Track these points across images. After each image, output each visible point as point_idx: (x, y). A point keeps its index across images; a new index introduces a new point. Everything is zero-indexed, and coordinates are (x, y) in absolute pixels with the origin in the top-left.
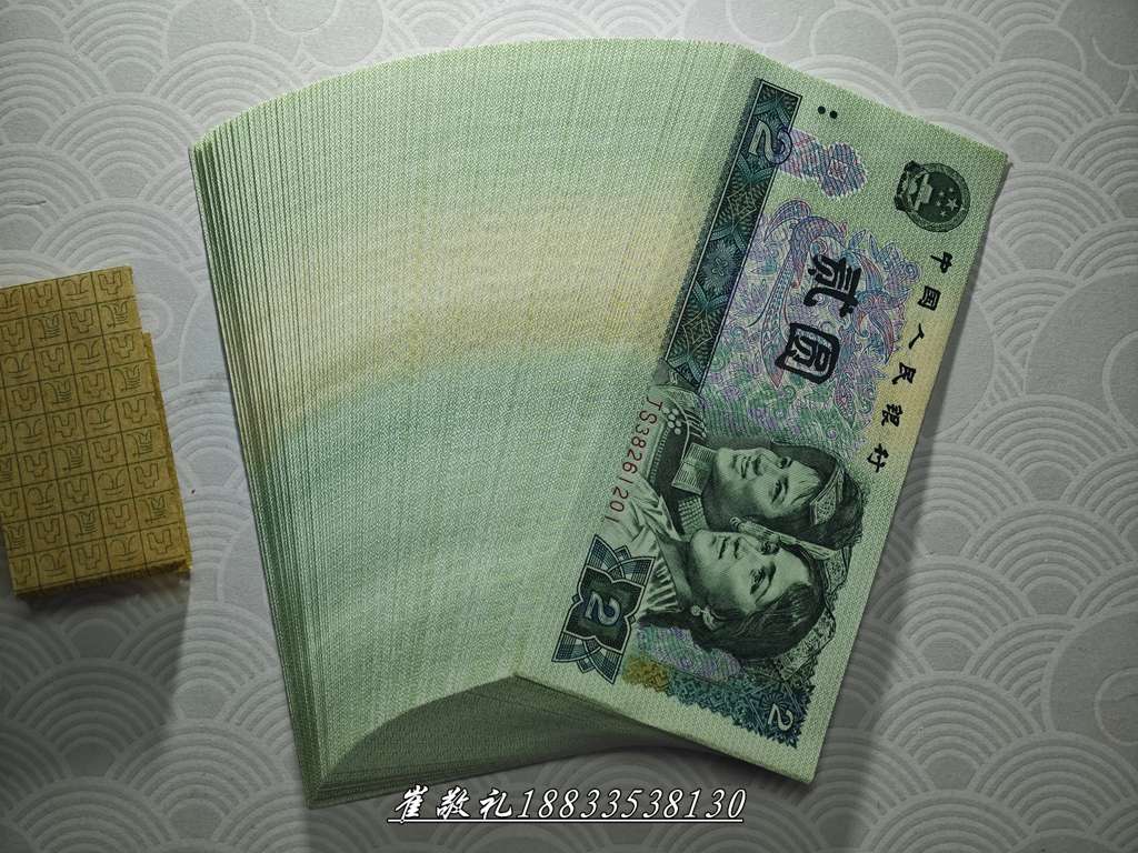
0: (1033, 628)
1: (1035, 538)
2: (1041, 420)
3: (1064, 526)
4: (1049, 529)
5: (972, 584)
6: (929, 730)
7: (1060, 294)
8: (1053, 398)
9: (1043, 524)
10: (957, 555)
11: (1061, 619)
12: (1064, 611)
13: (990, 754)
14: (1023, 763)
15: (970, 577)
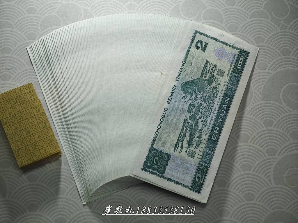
0: (268, 159)
1: (266, 137)
2: (265, 107)
3: (274, 133)
4: (270, 134)
5: (252, 149)
6: (243, 186)
7: (268, 76)
8: (268, 102)
9: (268, 133)
10: (247, 142)
11: (274, 157)
12: (275, 155)
13: (259, 192)
14: (267, 193)
15: (251, 148)
